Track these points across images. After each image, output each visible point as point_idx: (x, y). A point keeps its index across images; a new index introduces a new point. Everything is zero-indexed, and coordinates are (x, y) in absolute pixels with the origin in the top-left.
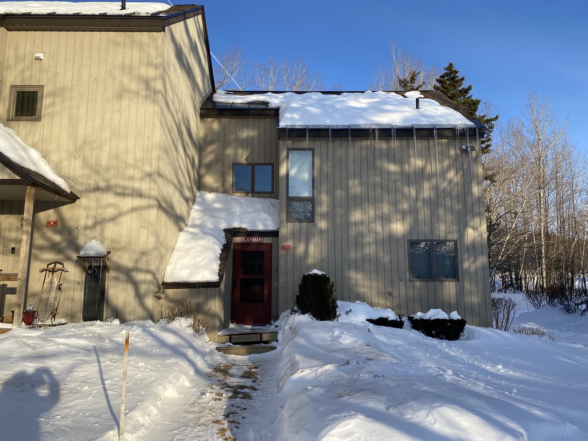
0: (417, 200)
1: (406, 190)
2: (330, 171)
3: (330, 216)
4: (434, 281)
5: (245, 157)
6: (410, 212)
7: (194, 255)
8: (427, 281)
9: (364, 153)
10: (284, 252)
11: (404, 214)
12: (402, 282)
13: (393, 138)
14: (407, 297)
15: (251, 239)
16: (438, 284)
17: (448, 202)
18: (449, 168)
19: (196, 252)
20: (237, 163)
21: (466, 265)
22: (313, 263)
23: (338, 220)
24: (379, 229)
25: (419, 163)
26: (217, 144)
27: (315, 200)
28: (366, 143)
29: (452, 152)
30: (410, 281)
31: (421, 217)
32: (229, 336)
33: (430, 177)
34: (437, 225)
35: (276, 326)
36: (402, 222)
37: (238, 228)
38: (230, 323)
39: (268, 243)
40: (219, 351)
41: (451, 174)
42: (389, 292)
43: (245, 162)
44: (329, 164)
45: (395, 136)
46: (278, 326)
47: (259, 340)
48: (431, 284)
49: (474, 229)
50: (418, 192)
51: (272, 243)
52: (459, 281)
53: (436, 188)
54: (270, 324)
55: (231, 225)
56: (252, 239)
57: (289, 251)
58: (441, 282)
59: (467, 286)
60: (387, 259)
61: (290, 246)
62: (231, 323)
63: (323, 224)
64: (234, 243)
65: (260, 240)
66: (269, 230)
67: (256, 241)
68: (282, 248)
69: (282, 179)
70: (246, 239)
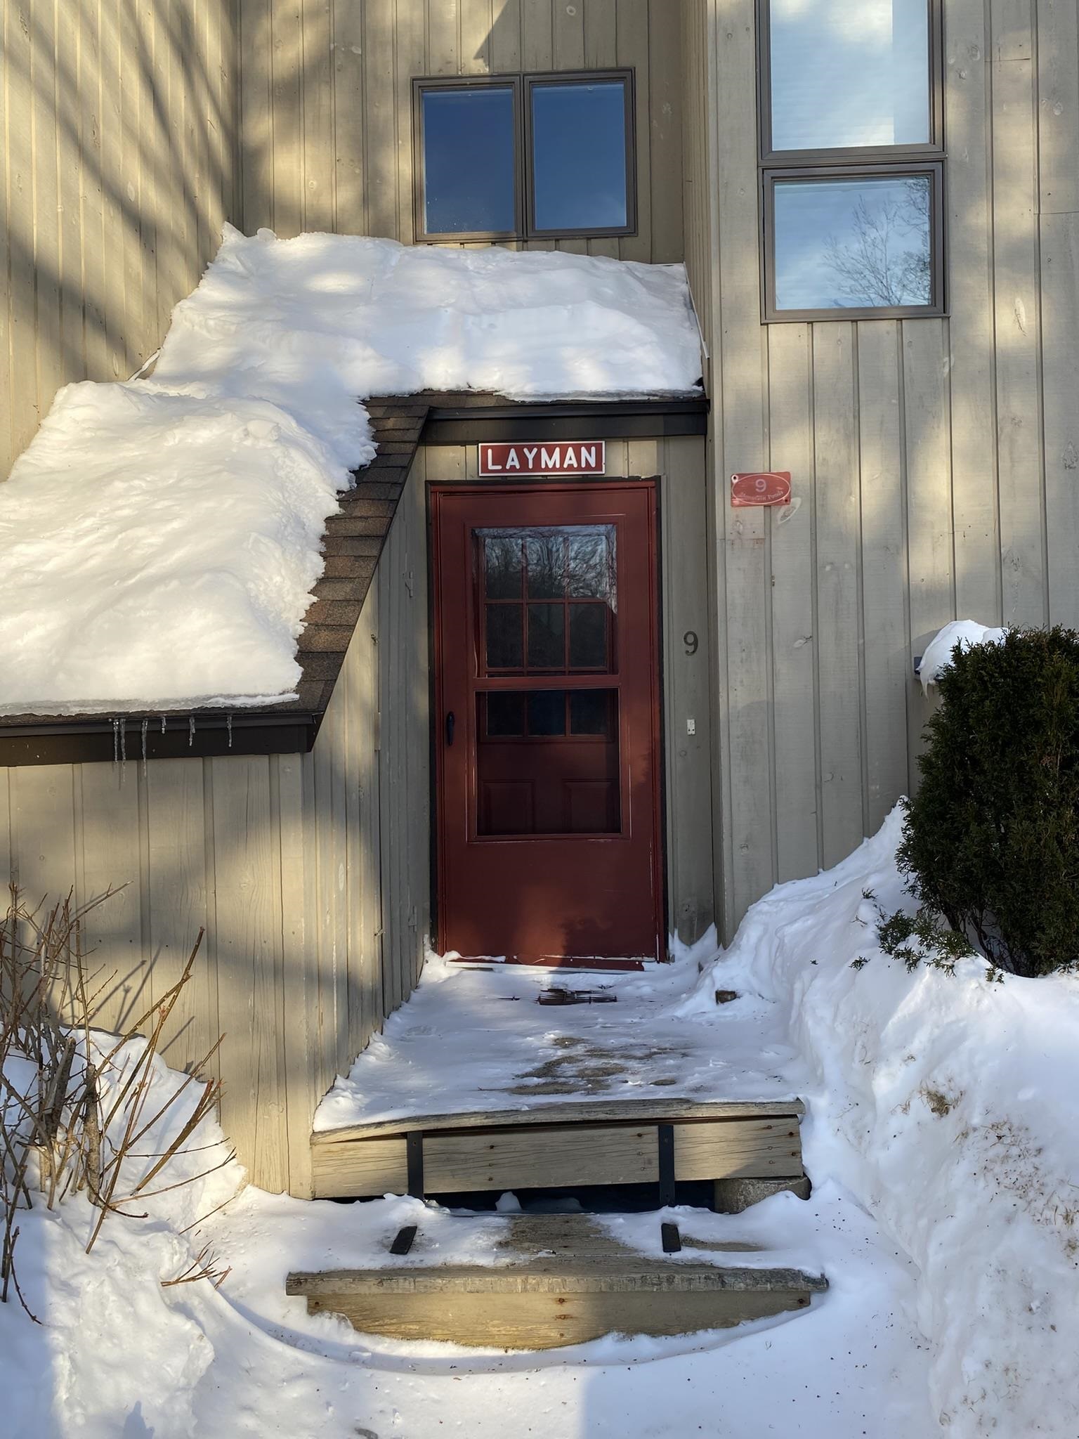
3: (1057, 264)
5: (476, 41)
7: (126, 512)
10: (753, 515)
15: (530, 457)
19: (145, 492)
20: (433, 74)
22: (948, 579)
27: (952, 166)
32: (402, 1145)
35: (723, 997)
37: (451, 391)
38: (429, 954)
39: (637, 479)
43: (479, 67)
46: (733, 995)
47: (652, 1175)
51: (657, 480)
54: (664, 956)
56: (537, 458)
57: (784, 508)
61: (787, 475)
62: (435, 949)
63: (1006, 321)
64: (430, 484)
65: (588, 456)
66: (643, 394)
67: (561, 469)
68: (737, 490)
69: (729, 35)
70: (501, 458)
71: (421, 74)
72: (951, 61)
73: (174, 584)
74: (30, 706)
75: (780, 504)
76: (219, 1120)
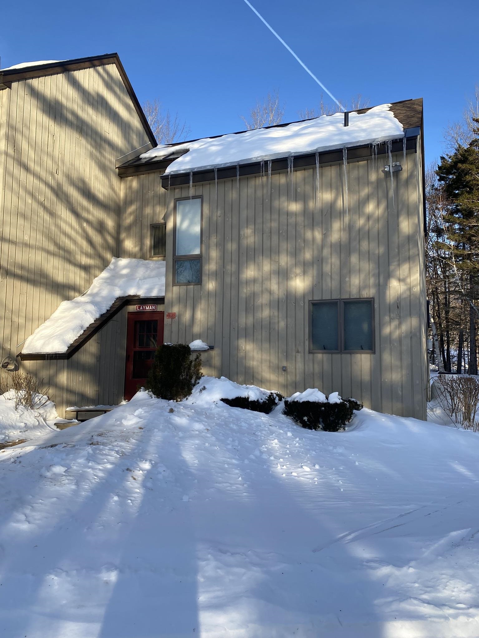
0: (323, 247)
1: (309, 235)
2: (220, 220)
3: (219, 275)
4: (341, 353)
5: (162, 216)
6: (312, 264)
8: (332, 354)
9: (259, 193)
10: (169, 320)
11: (305, 266)
12: (299, 354)
13: (289, 169)
14: (304, 373)
15: (144, 307)
16: (346, 357)
17: (365, 245)
18: (367, 199)
20: (154, 223)
21: (387, 330)
22: (200, 332)
23: (228, 280)
24: (274, 287)
25: (327, 196)
26: (136, 203)
27: (203, 258)
28: (261, 180)
29: (373, 177)
30: (310, 353)
31: (327, 268)
32: (76, 413)
33: (341, 213)
34: (347, 279)
36: (302, 277)
37: (133, 295)
38: (123, 400)
39: (162, 311)
40: (57, 428)
41: (370, 208)
42: (283, 367)
43: (163, 221)
44: (219, 212)
45: (292, 166)
48: (337, 357)
49: (400, 280)
50: (325, 236)
52: (374, 353)
53: (350, 228)
55: (125, 292)
58: (349, 355)
59: (387, 358)
60: (282, 324)
61: (175, 313)
63: (211, 285)
64: (128, 312)
65: (154, 308)
66: (161, 296)
67: (149, 310)
68: (167, 316)
69: (169, 236)
70: (139, 308)
71: (152, 223)
72: (203, 239)
73: (55, 337)
74: (38, 352)
75: (174, 318)
76: (55, 408)
